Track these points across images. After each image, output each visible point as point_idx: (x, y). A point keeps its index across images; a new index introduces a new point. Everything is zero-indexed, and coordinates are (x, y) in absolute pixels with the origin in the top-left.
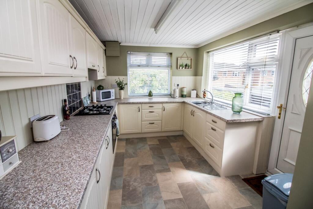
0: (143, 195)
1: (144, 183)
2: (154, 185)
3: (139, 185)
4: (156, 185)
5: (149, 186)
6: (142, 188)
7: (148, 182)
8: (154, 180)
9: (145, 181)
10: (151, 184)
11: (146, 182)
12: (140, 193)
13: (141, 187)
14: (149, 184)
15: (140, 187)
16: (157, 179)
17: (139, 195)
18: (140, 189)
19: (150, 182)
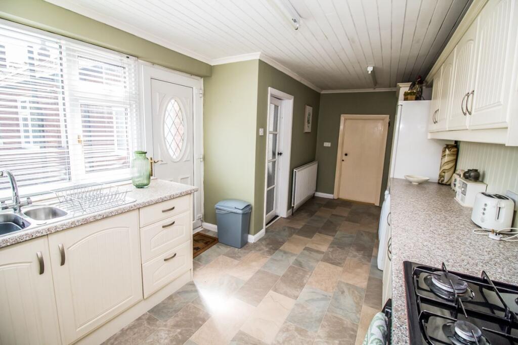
0: (320, 321)
1: (308, 340)
2: (293, 326)
3: (318, 340)
4: (289, 323)
5: (303, 328)
6: (316, 332)
7: (299, 336)
8: (285, 335)
9: (301, 342)
10: (297, 329)
11: (302, 338)
12: (323, 326)
13: (317, 335)
14: (301, 331)
15: (319, 336)
16: (280, 331)
17: (326, 324)
18: (321, 332)
19: (296, 334)
